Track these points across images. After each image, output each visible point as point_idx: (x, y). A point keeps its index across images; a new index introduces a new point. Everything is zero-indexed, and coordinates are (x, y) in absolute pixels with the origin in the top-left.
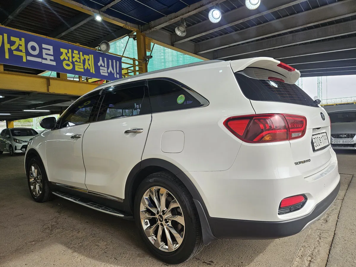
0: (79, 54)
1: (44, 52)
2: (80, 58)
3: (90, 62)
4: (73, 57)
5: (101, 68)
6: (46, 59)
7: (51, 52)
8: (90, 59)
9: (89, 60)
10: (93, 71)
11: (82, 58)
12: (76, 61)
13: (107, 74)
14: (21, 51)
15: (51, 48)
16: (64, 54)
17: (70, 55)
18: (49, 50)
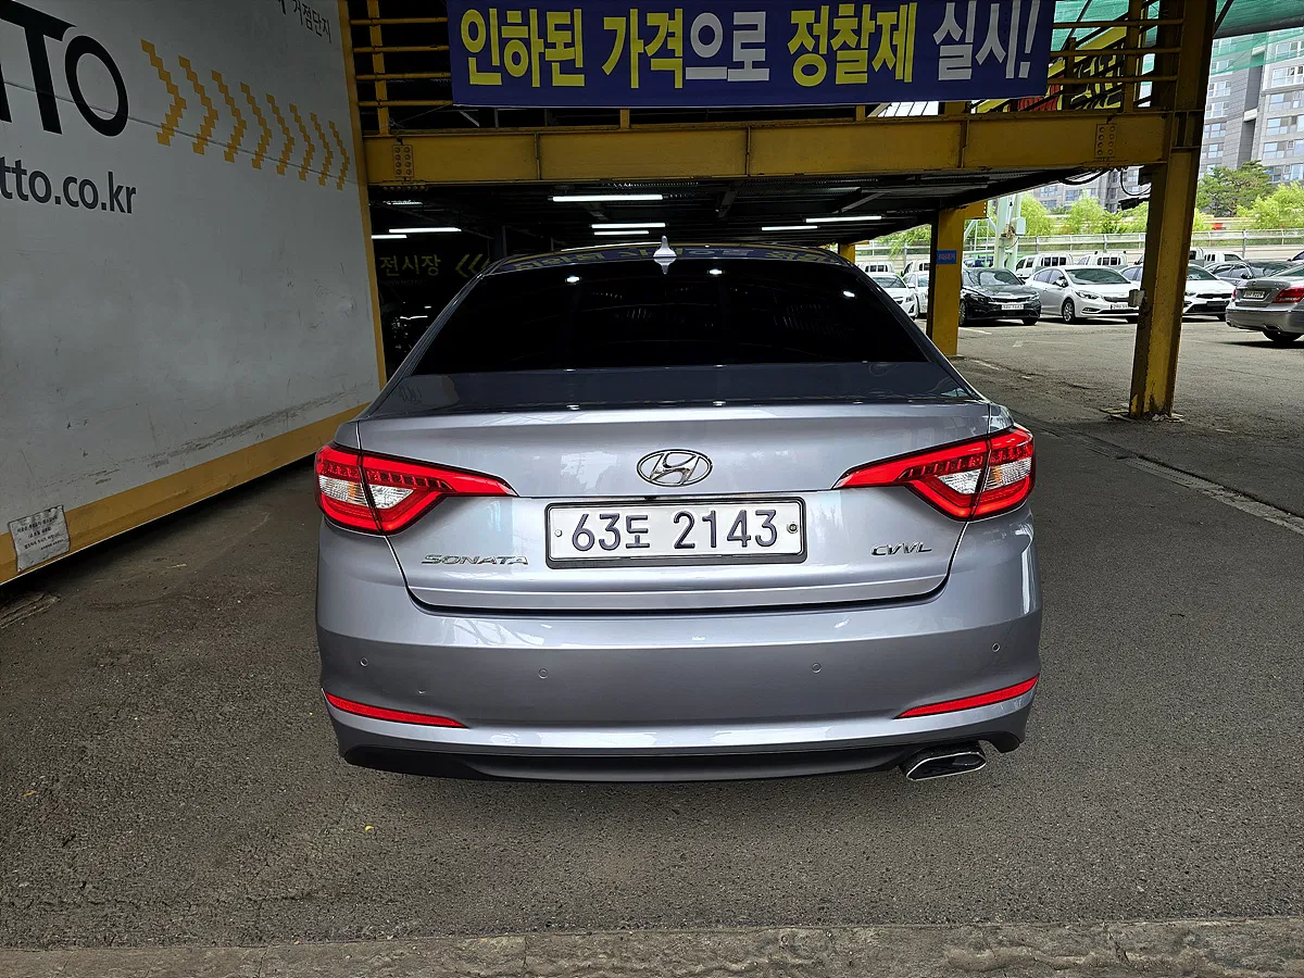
0: (858, 14)
1: (739, 37)
2: (858, 32)
3: (898, 39)
4: (832, 33)
5: (945, 50)
6: (740, 65)
7: (759, 36)
8: (902, 25)
9: (894, 28)
10: (905, 73)
11: (868, 26)
12: (845, 47)
13: (967, 75)
14: (671, 54)
15: (759, 18)
16: (802, 29)
17: (821, 29)
18: (754, 27)
